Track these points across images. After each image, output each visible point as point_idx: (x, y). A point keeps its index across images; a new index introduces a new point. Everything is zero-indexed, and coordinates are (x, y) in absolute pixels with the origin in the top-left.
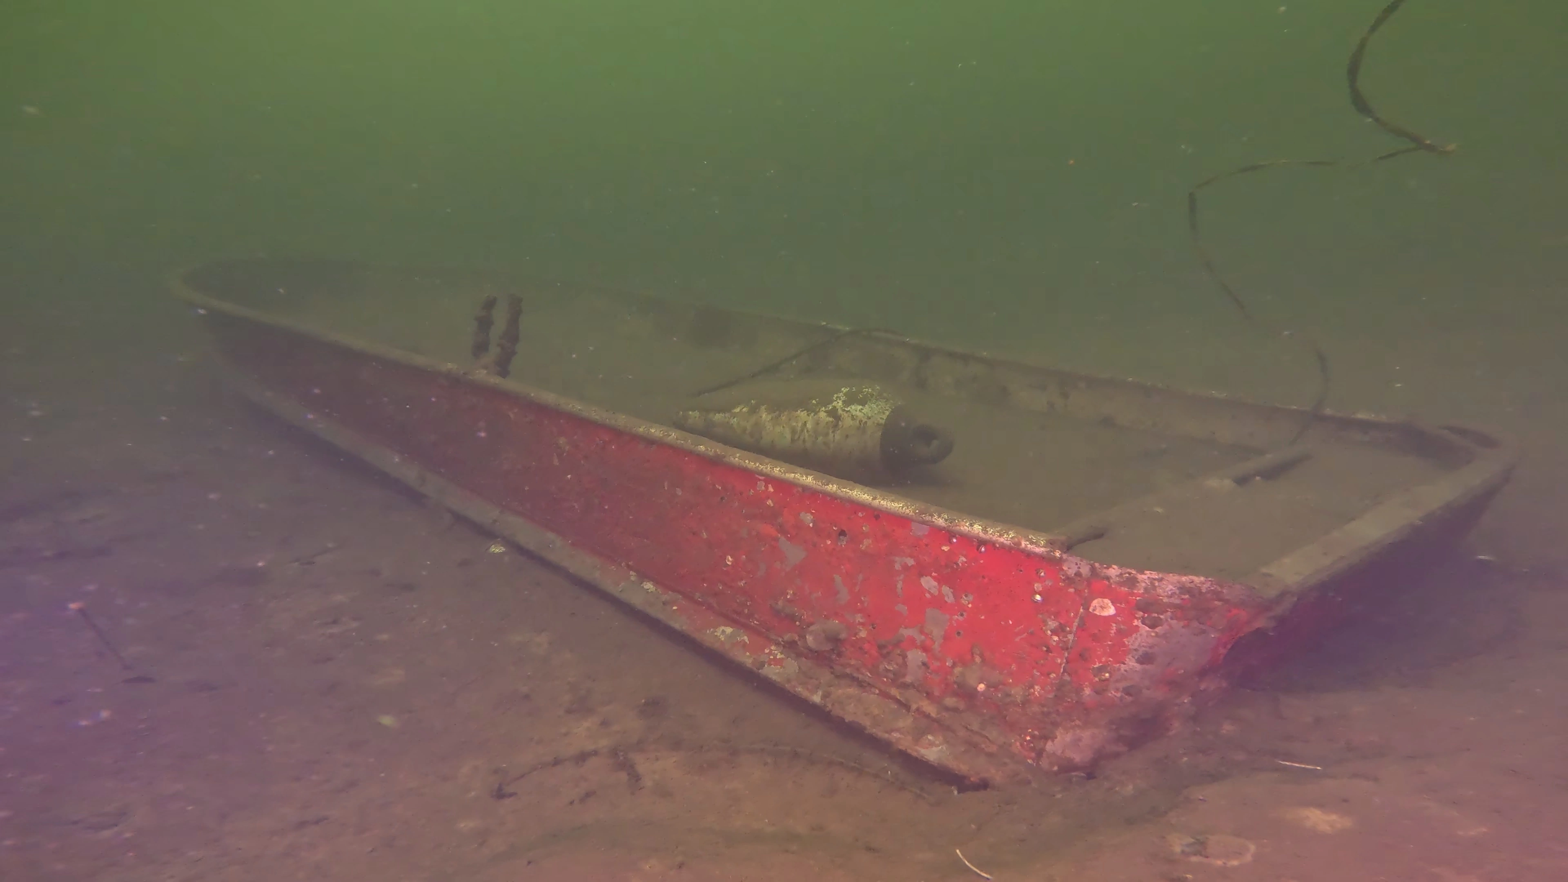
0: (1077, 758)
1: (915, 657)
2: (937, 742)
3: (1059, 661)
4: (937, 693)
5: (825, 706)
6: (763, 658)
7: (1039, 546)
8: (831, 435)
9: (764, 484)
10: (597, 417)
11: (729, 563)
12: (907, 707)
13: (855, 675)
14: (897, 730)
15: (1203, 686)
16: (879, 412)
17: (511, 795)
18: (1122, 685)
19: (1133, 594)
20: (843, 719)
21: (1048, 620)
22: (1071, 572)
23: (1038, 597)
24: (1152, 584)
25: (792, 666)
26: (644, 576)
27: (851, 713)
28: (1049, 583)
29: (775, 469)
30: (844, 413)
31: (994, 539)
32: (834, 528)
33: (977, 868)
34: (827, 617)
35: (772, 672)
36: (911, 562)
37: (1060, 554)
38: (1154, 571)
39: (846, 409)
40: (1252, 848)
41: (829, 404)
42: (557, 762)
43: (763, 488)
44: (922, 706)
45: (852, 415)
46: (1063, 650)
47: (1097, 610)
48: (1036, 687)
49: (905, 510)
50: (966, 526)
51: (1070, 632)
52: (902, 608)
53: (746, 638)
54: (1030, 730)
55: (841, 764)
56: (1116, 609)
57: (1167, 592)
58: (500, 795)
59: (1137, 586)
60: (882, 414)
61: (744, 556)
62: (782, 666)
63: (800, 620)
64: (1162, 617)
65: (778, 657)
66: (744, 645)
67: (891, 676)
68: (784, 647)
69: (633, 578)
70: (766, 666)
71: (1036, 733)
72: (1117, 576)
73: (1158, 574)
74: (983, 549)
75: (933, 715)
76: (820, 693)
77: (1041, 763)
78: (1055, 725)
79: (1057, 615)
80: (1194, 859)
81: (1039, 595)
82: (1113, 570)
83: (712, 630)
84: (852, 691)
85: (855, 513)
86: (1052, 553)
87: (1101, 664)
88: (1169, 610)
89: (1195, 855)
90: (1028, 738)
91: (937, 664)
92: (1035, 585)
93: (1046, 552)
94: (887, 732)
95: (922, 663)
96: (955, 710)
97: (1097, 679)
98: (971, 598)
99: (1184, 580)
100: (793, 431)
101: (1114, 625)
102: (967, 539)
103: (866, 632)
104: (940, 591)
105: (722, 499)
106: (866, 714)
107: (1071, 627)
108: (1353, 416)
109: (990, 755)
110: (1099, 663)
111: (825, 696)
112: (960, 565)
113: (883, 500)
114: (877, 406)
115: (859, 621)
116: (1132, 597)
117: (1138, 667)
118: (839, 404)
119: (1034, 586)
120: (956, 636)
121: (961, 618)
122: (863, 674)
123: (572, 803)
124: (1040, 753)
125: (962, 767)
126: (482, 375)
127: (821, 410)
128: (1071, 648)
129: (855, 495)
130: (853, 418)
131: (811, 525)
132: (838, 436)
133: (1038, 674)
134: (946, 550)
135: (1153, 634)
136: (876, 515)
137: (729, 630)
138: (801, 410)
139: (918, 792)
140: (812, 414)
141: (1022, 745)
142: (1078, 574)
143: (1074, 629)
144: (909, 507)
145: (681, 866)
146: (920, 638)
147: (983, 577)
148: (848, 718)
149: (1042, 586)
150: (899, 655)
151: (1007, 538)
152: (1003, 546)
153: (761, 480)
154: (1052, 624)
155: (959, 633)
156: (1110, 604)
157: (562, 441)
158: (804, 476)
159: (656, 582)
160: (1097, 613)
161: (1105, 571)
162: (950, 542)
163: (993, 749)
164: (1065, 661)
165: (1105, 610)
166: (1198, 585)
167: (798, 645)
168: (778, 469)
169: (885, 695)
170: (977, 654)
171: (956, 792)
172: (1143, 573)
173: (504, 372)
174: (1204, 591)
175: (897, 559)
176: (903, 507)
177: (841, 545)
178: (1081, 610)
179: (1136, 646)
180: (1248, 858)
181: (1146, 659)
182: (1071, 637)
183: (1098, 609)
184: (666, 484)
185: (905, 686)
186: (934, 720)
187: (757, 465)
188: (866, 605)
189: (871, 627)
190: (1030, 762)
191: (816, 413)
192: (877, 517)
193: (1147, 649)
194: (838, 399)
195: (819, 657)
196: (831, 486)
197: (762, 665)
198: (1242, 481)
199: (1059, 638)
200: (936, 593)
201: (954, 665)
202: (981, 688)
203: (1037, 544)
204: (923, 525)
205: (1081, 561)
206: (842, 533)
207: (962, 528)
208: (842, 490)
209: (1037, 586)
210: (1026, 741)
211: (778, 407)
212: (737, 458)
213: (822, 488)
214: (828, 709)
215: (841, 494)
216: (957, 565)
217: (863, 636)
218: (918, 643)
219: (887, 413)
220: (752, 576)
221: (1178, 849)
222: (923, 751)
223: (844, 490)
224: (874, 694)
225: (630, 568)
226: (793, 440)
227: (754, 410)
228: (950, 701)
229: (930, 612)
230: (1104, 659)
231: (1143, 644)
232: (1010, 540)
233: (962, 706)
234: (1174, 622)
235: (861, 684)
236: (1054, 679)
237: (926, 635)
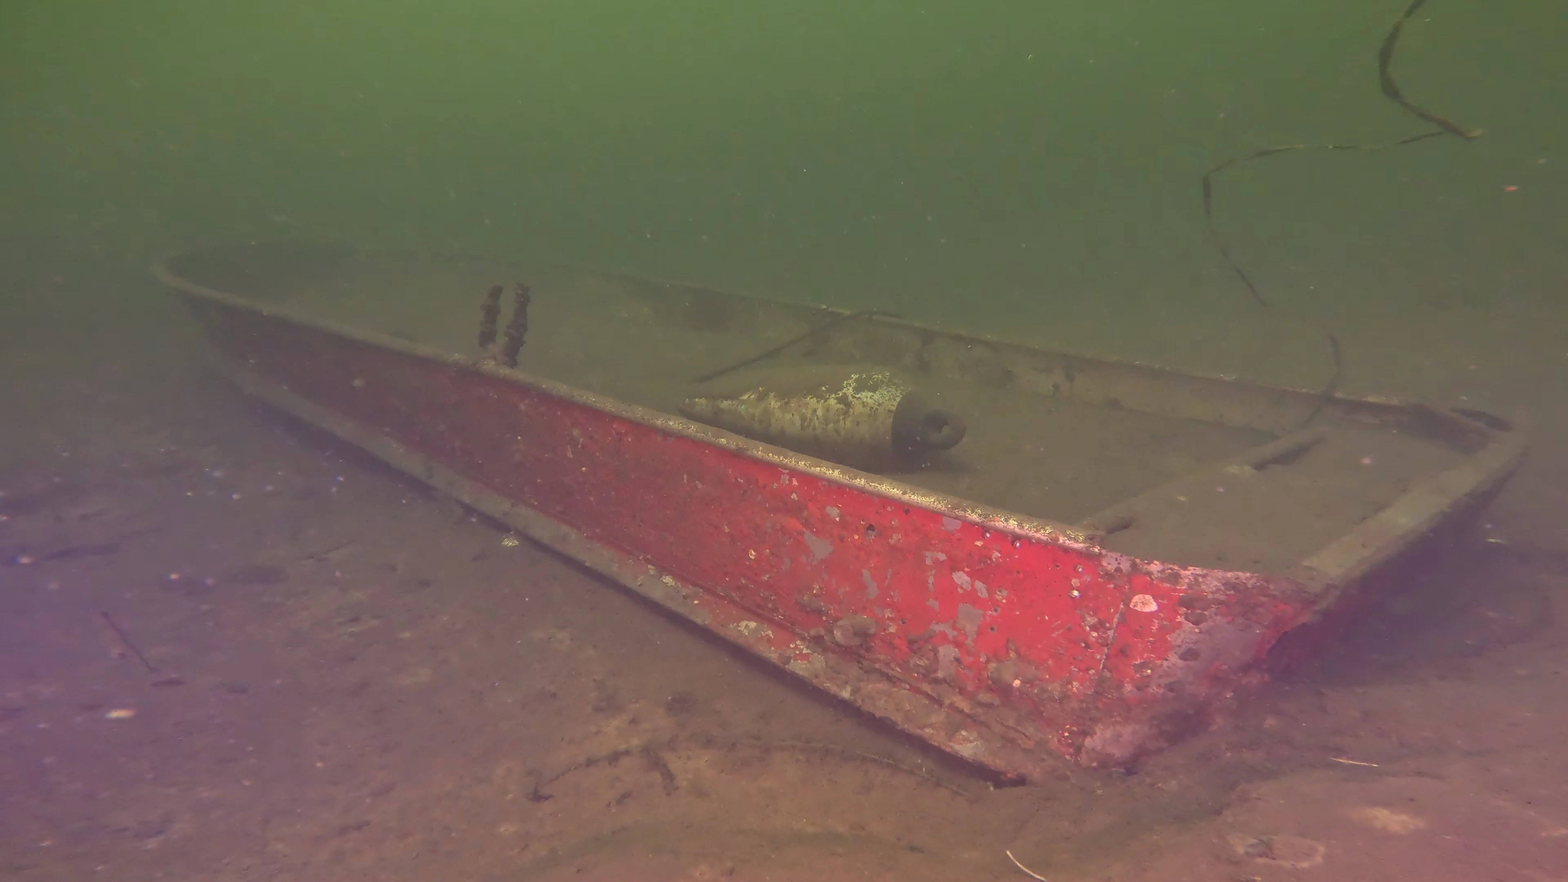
0: (1117, 753)
1: (947, 652)
2: (972, 738)
3: (1098, 657)
4: (970, 688)
5: (855, 701)
6: (788, 653)
7: (1078, 541)
8: (842, 422)
9: (788, 477)
10: (613, 410)
11: (752, 557)
12: (940, 703)
13: (885, 670)
14: (931, 726)
15: (1244, 681)
16: (890, 399)
17: (547, 798)
18: (1163, 681)
19: (1175, 590)
20: (873, 716)
21: (1086, 616)
22: (1111, 568)
23: (1076, 593)
24: (1196, 580)
25: (819, 661)
26: (663, 570)
27: (881, 708)
28: (1087, 578)
29: (800, 462)
30: (855, 400)
31: (1030, 534)
32: (862, 523)
33: (1027, 868)
34: (855, 612)
35: (798, 667)
36: (942, 557)
37: (1099, 550)
38: (1198, 567)
39: (857, 396)
40: (1322, 849)
41: (840, 391)
42: (590, 763)
43: (787, 482)
44: (955, 702)
45: (863, 402)
46: (1103, 646)
47: (1138, 606)
48: (1074, 683)
49: (937, 505)
50: (1002, 521)
51: (1109, 629)
52: (933, 604)
53: (770, 632)
54: (1068, 726)
55: (875, 760)
56: (1158, 604)
57: (1212, 588)
58: (537, 797)
59: (1180, 582)
60: (892, 401)
61: (768, 551)
62: (809, 662)
63: (827, 614)
64: (1206, 613)
65: (804, 652)
66: (769, 640)
67: (922, 671)
68: (809, 641)
69: (652, 572)
70: (792, 661)
71: (1075, 729)
72: (1158, 572)
73: (1202, 570)
74: (1018, 545)
75: (967, 710)
76: (849, 689)
77: (1079, 759)
78: (1095, 720)
79: (1096, 612)
80: (1260, 861)
81: (1077, 590)
82: (1155, 566)
83: (735, 624)
84: (883, 686)
85: (884, 507)
86: (1091, 549)
87: (1142, 661)
88: (1214, 606)
89: (1260, 856)
90: (1066, 734)
91: (971, 659)
92: (1073, 581)
93: (1085, 548)
94: (919, 728)
95: (954, 658)
96: (989, 706)
97: (1138, 675)
98: (1005, 593)
99: (1229, 576)
100: (803, 419)
101: (1156, 621)
102: (1001, 535)
103: (896, 627)
104: (973, 585)
105: (745, 492)
106: (898, 710)
107: (1111, 623)
108: (1364, 399)
109: (1026, 751)
110: (1141, 660)
111: (855, 691)
112: (994, 560)
113: (914, 494)
114: (888, 392)
115: (888, 616)
116: (1175, 593)
117: (1180, 663)
118: (850, 391)
119: (1071, 580)
120: (990, 631)
121: (994, 614)
122: (893, 670)
123: (609, 805)
124: (1079, 750)
125: (998, 763)
126: (489, 366)
127: (831, 397)
128: (1111, 644)
129: (884, 490)
130: (864, 404)
131: (838, 519)
132: (849, 423)
133: (1076, 670)
134: (979, 545)
135: (1197, 630)
136: (906, 509)
137: (753, 625)
138: (810, 396)
139: (955, 788)
140: (822, 401)
141: (1059, 741)
142: (1118, 570)
143: (1115, 625)
144: (941, 502)
145: (731, 872)
146: (951, 634)
147: (1018, 573)
148: (878, 715)
149: (1080, 582)
150: (930, 650)
151: (1043, 534)
152: (1039, 541)
153: (785, 473)
154: (1091, 620)
155: (992, 629)
156: (1152, 600)
157: (576, 432)
158: (831, 470)
159: (675, 576)
160: (1138, 608)
161: (1146, 566)
162: (983, 536)
163: (1030, 744)
164: (1104, 657)
165: (1146, 606)
166: (1244, 581)
167: (825, 640)
168: (803, 463)
169: (915, 690)
170: (1012, 650)
171: (992, 788)
172: (1185, 569)
173: (513, 364)
174: (1250, 586)
175: (928, 554)
176: (934, 502)
177: (870, 540)
178: (1122, 606)
179: (1179, 642)
180: (1319, 859)
181: (1189, 655)
182: (1111, 633)
183: (1140, 605)
184: (685, 477)
185: (937, 681)
186: (968, 716)
187: (781, 459)
188: (895, 600)
189: (901, 622)
190: (1068, 758)
191: (826, 400)
192: (907, 512)
193: (1191, 646)
194: (848, 386)
195: (846, 652)
196: (859, 480)
197: (788, 660)
198: (1260, 466)
199: (1098, 634)
200: (969, 589)
201: (988, 661)
202: (1016, 684)
203: (1076, 540)
204: (955, 520)
205: (1121, 556)
206: (871, 527)
207: (997, 524)
208: (871, 484)
209: (1075, 582)
210: (1064, 737)
211: (786, 394)
212: (760, 451)
213: (849, 482)
214: (858, 705)
215: (870, 488)
216: (991, 559)
217: (892, 632)
218: (950, 637)
219: (898, 400)
220: (776, 570)
221: (1241, 850)
222: (957, 747)
223: (873, 484)
224: (905, 689)
225: (648, 561)
226: (803, 428)
227: (762, 397)
228: (984, 697)
229: (962, 607)
230: (1145, 656)
231: (1187, 640)
232: (1046, 536)
233: (997, 702)
234: (1219, 618)
235: (889, 679)
236: (1093, 675)
237: (959, 630)
